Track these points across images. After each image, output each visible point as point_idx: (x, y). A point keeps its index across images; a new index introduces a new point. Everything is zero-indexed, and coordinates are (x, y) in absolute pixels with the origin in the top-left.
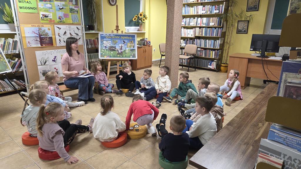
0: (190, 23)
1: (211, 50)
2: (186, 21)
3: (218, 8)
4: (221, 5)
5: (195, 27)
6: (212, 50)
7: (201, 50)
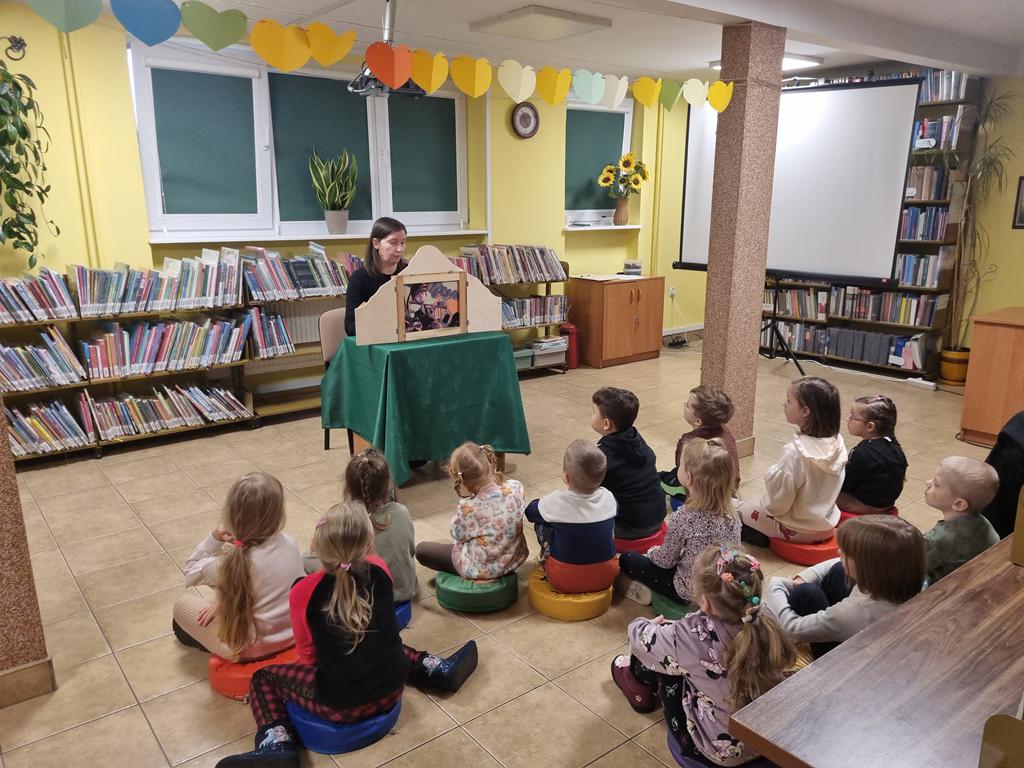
1: (901, 294)
3: (931, 132)
4: (946, 119)
6: (904, 296)
7: (861, 295)
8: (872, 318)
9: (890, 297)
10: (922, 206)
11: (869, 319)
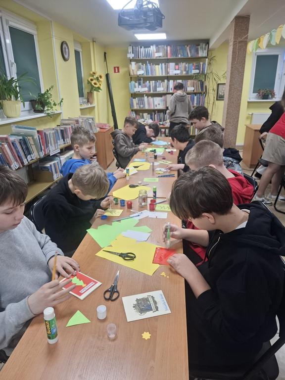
0: (158, 88)
2: (150, 86)
3: (197, 68)
5: (165, 94)
10: (195, 94)
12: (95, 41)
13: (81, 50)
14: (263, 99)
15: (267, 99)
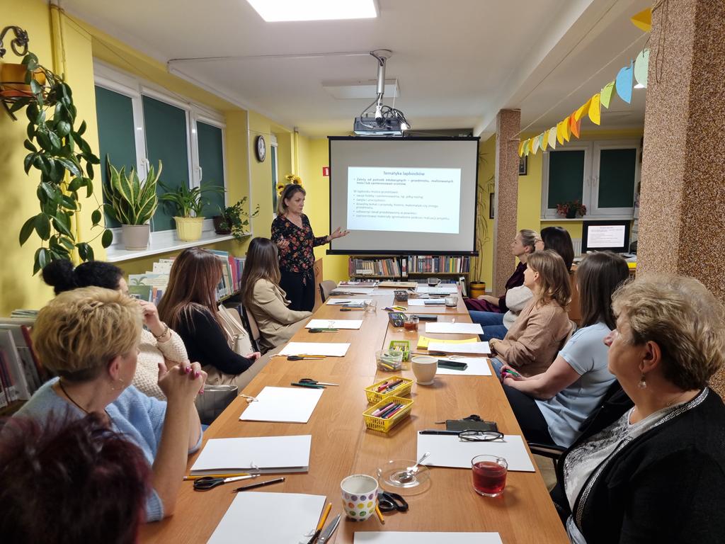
6: (452, 256)
7: (426, 259)
8: (435, 271)
9: (443, 258)
11: (433, 272)
12: (297, 132)
13: (276, 144)
14: (567, 218)
15: (574, 218)
